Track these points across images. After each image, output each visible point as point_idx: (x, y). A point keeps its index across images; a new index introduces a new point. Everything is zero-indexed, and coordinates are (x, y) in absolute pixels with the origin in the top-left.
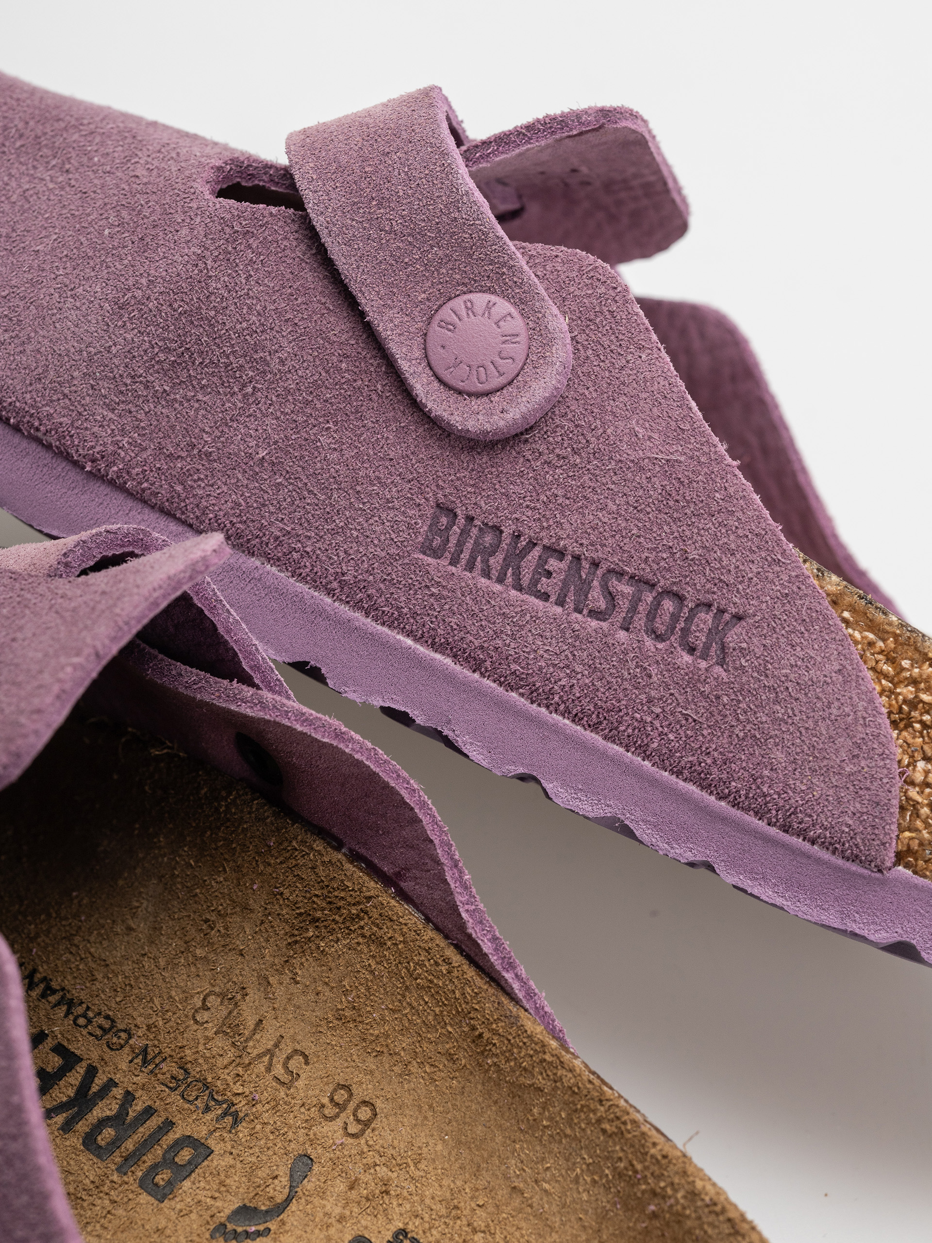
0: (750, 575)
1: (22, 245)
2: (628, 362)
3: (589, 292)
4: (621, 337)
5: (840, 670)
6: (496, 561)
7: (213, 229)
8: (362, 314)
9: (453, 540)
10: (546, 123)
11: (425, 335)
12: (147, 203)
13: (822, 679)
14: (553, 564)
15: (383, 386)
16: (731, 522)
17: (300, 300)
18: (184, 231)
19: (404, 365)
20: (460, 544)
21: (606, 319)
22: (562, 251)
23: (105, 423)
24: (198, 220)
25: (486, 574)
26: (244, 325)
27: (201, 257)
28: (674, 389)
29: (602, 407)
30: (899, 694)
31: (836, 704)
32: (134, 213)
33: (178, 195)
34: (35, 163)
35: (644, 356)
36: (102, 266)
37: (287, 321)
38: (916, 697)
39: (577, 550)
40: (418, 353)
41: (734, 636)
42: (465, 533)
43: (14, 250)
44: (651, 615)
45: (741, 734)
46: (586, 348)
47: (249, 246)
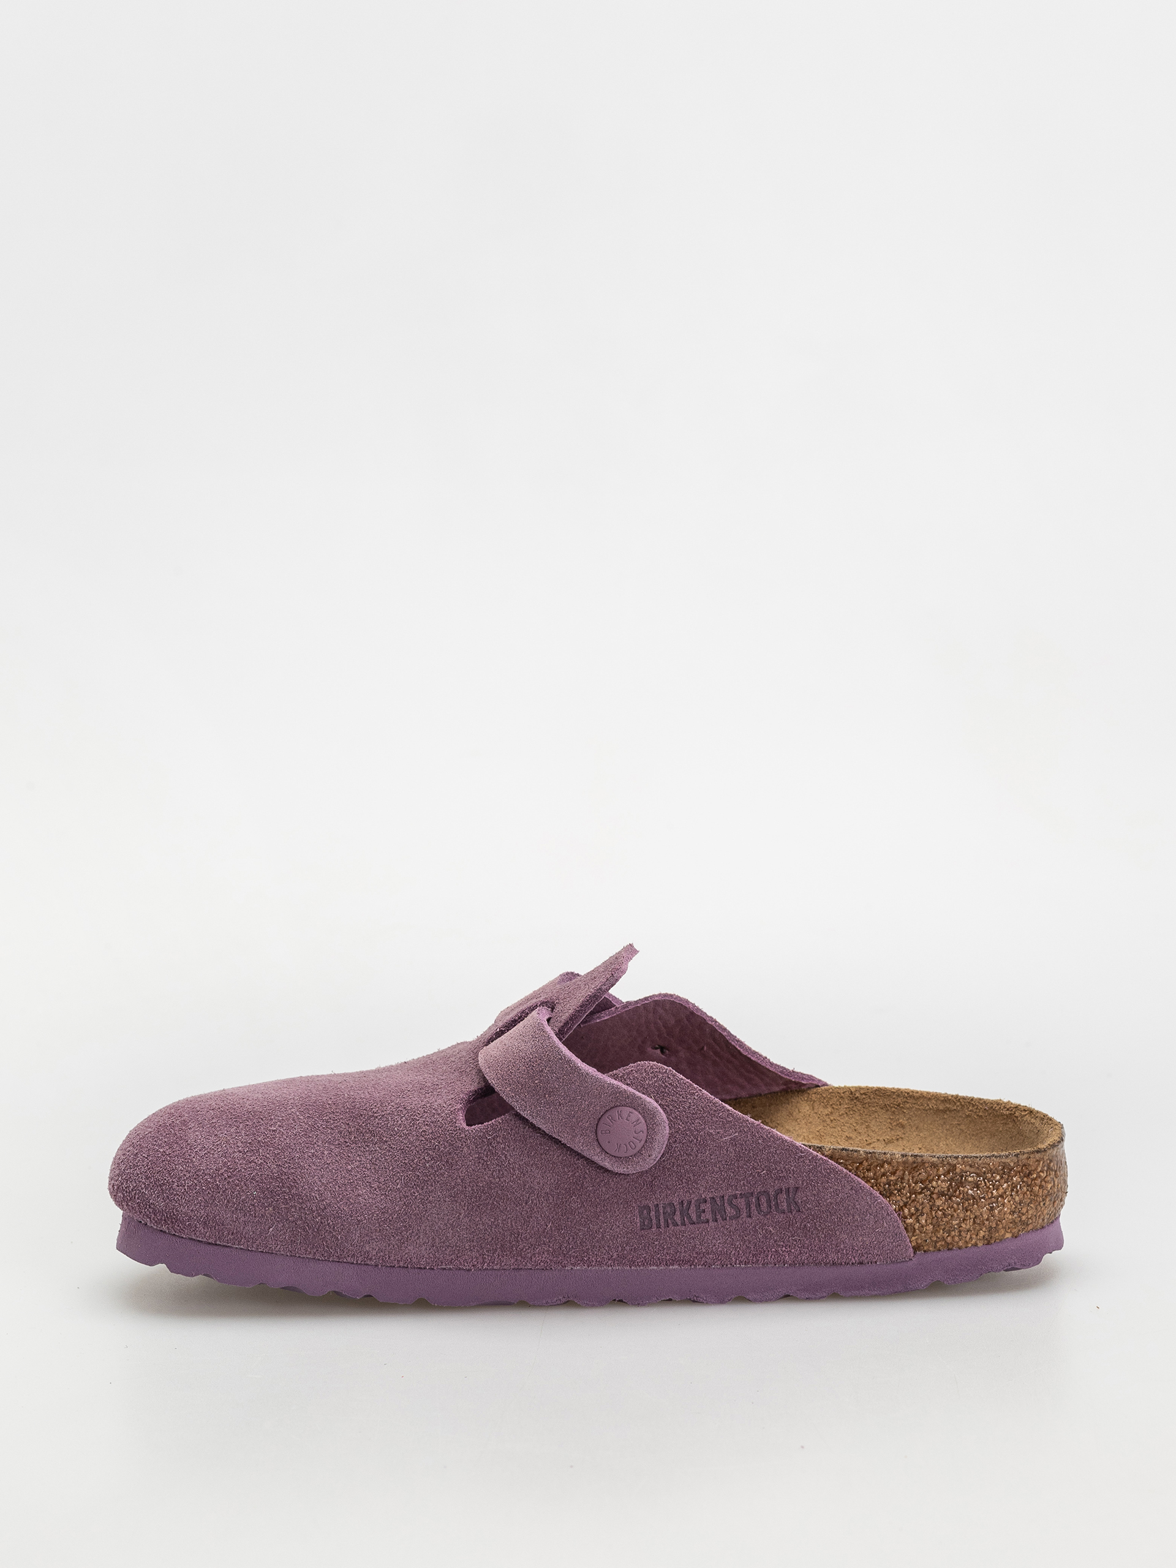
0: (792, 1168)
1: (389, 1189)
2: (690, 1103)
3: (655, 1079)
4: (681, 1093)
5: (851, 1188)
6: (677, 1218)
7: (478, 1143)
8: (564, 1145)
9: (654, 1218)
10: (588, 1000)
11: (597, 1140)
12: (439, 1143)
13: (846, 1196)
14: (703, 1207)
15: (589, 1169)
16: (772, 1150)
17: (533, 1153)
18: (465, 1149)
19: (596, 1159)
20: (658, 1218)
21: (670, 1088)
22: (632, 1066)
23: (472, 1248)
24: (469, 1142)
25: (676, 1225)
26: (515, 1177)
27: (479, 1158)
28: (717, 1105)
29: (689, 1130)
30: (880, 1182)
31: (857, 1203)
32: (436, 1151)
33: (452, 1133)
34: (366, 1144)
35: (696, 1098)
36: (435, 1182)
37: (532, 1165)
38: (887, 1180)
39: (710, 1195)
40: (598, 1150)
41: (800, 1197)
42: (657, 1211)
43: (387, 1193)
44: (759, 1205)
45: (823, 1236)
46: (668, 1106)
47: (498, 1143)
